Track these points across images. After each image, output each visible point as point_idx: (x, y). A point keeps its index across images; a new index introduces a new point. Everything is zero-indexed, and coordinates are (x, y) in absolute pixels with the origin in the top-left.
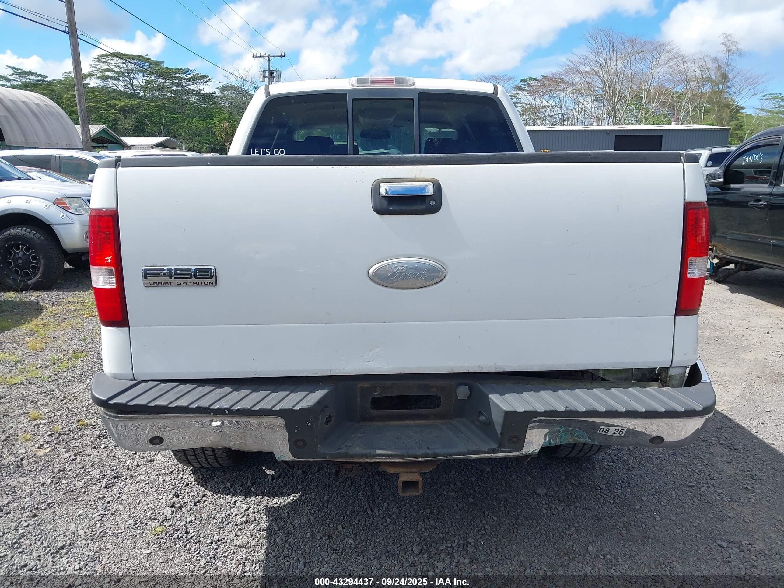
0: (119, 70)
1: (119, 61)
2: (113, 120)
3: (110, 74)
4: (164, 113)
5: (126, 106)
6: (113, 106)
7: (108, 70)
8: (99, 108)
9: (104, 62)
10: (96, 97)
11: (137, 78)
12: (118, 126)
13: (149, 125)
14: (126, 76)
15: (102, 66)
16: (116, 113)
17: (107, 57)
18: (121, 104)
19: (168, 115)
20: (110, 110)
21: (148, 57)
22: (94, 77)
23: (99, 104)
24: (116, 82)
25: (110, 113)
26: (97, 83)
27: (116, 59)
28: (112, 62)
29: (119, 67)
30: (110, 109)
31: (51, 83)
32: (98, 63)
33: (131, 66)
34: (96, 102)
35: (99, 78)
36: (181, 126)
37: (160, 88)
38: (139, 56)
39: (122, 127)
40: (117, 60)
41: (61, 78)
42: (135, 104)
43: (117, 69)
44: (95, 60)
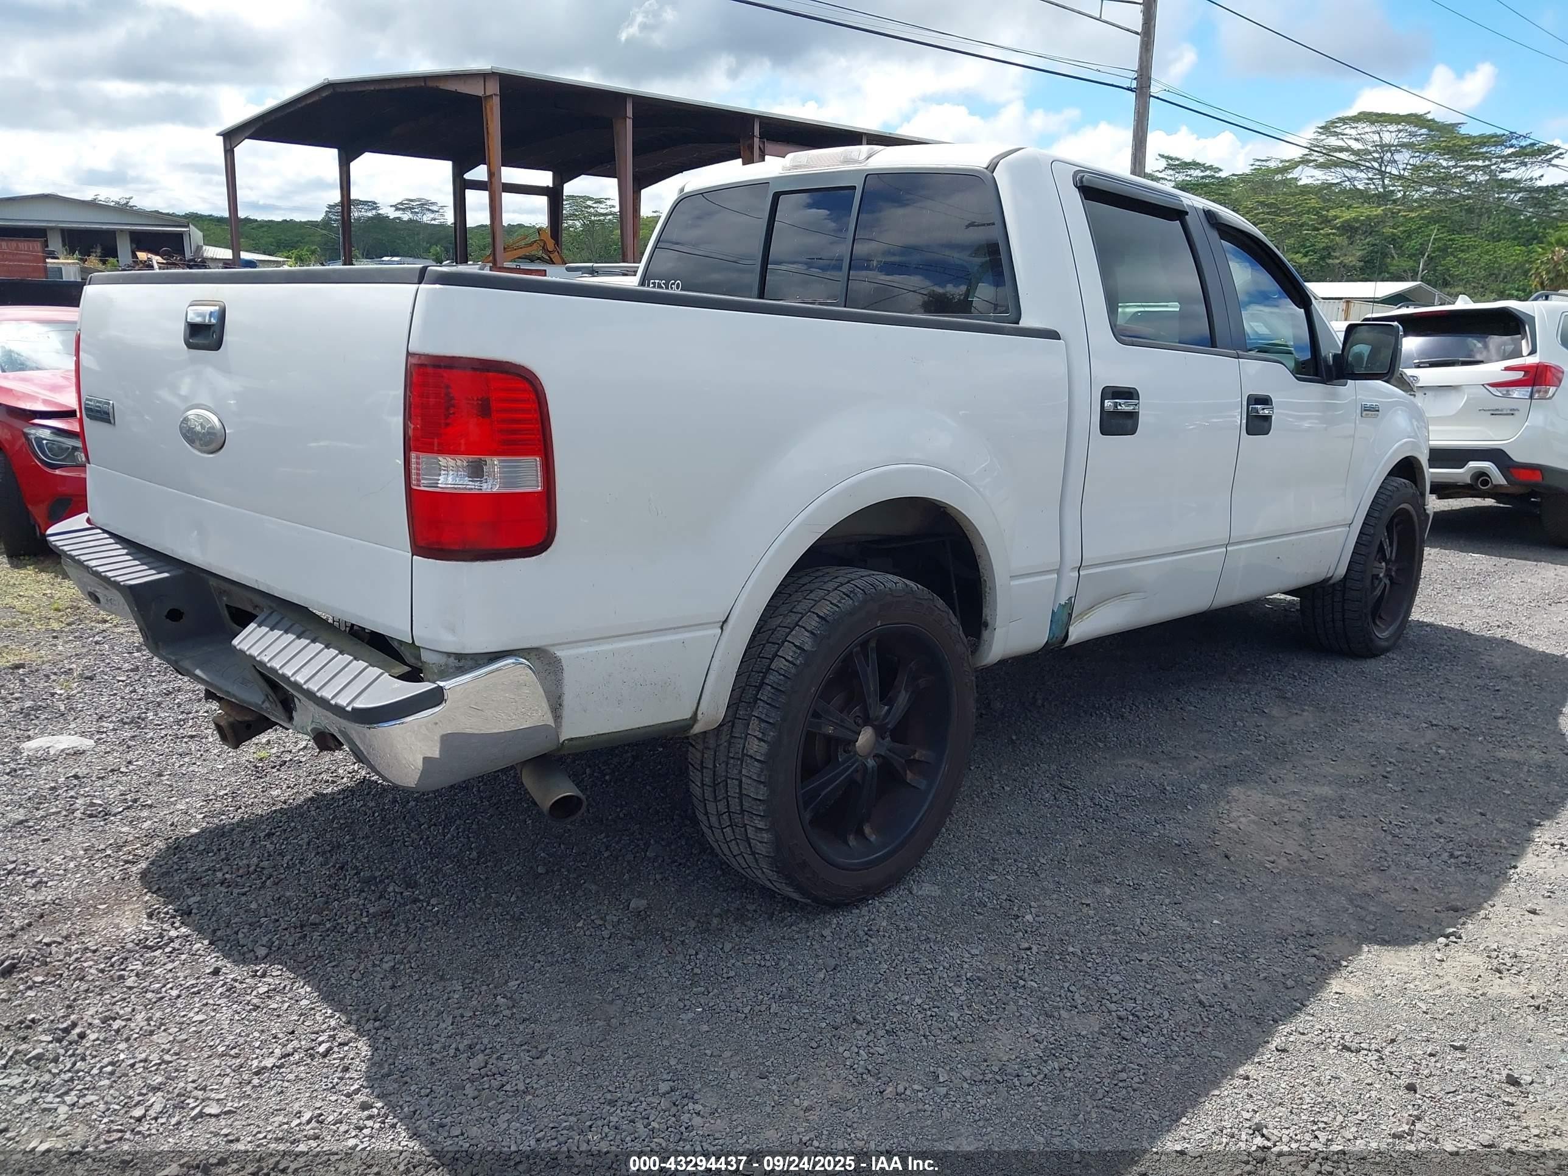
0: (1363, 148)
1: (1367, 130)
2: (1324, 249)
3: (1344, 156)
4: (1434, 231)
5: (1356, 220)
6: (1327, 221)
7: (1341, 150)
8: (1302, 225)
9: (1336, 134)
10: (1300, 205)
11: (1395, 162)
12: (1330, 261)
13: (1396, 256)
14: (1375, 159)
15: (1333, 141)
16: (1334, 234)
17: (1345, 124)
18: (1347, 215)
19: (1441, 236)
20: (1322, 229)
21: (1429, 117)
22: (1311, 164)
23: (1305, 218)
24: (1353, 173)
25: (1320, 234)
26: (1312, 177)
27: (1360, 125)
28: (1353, 132)
29: (1364, 142)
30: (1323, 226)
31: (1225, 182)
32: (1323, 137)
33: (1387, 138)
34: (1299, 215)
35: (1320, 166)
36: (1466, 259)
37: (1442, 180)
38: (1411, 115)
39: (1338, 261)
40: (1364, 127)
41: (1248, 170)
42: (1377, 215)
43: (1357, 146)
44: (1320, 130)
